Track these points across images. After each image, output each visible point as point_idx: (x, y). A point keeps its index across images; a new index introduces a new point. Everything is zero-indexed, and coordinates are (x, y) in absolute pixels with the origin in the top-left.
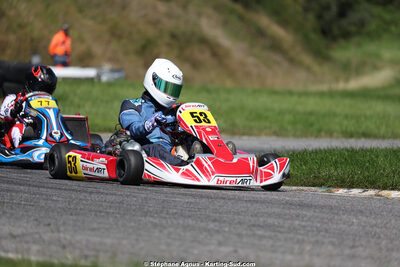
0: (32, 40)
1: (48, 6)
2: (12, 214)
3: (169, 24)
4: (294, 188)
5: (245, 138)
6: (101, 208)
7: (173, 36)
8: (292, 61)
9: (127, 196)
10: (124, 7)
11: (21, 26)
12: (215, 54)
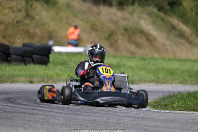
0: (49, 32)
1: (57, 13)
2: (34, 127)
3: (123, 23)
4: (190, 112)
5: (164, 85)
6: (83, 124)
7: (126, 30)
8: (190, 43)
9: (98, 117)
10: (99, 14)
11: (43, 25)
12: (148, 40)
